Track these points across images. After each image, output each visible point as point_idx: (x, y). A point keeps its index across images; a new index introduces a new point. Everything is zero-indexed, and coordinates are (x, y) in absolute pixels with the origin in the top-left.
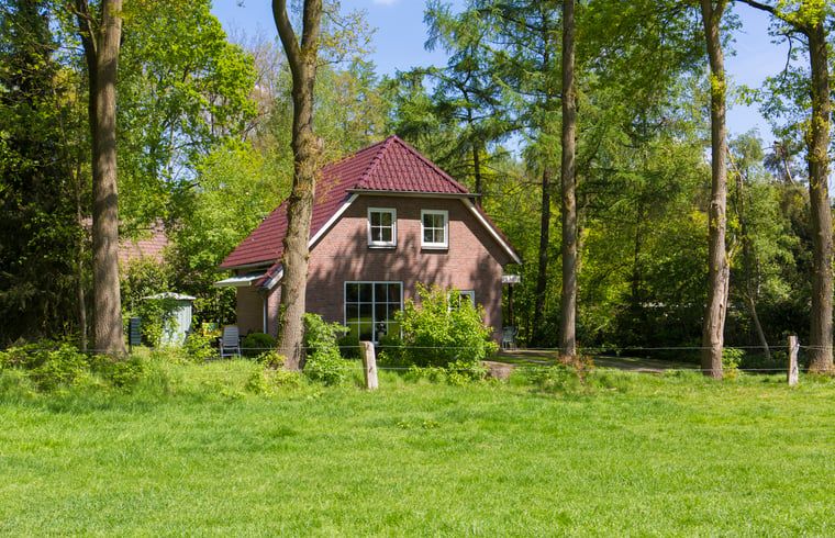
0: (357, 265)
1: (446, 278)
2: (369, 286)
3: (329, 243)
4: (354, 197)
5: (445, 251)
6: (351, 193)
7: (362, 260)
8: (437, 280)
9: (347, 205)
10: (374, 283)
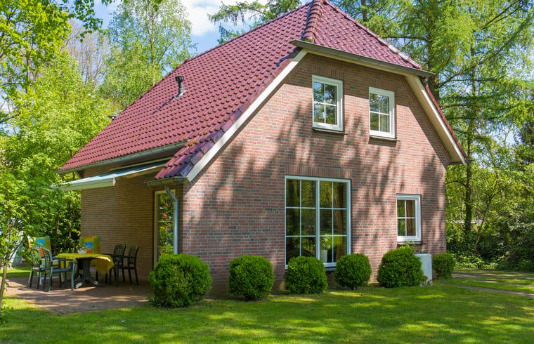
0: (303, 152)
1: (399, 173)
2: (314, 183)
3: (267, 119)
4: (302, 54)
5: (392, 143)
6: (299, 49)
7: (307, 145)
8: (391, 174)
9: (292, 64)
10: (319, 180)
